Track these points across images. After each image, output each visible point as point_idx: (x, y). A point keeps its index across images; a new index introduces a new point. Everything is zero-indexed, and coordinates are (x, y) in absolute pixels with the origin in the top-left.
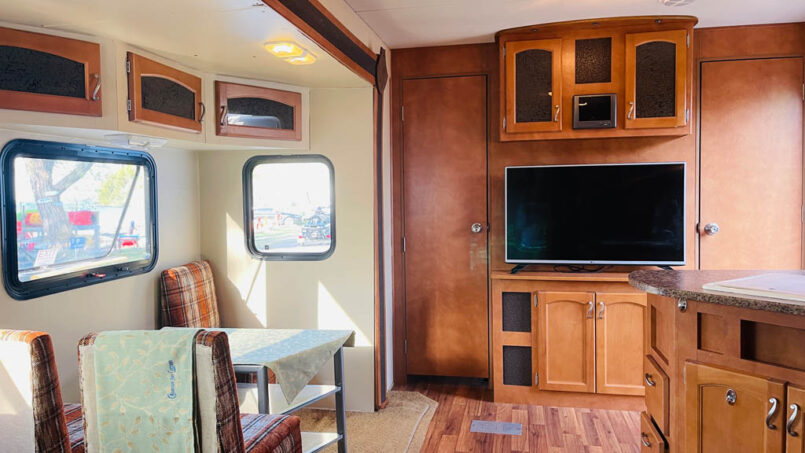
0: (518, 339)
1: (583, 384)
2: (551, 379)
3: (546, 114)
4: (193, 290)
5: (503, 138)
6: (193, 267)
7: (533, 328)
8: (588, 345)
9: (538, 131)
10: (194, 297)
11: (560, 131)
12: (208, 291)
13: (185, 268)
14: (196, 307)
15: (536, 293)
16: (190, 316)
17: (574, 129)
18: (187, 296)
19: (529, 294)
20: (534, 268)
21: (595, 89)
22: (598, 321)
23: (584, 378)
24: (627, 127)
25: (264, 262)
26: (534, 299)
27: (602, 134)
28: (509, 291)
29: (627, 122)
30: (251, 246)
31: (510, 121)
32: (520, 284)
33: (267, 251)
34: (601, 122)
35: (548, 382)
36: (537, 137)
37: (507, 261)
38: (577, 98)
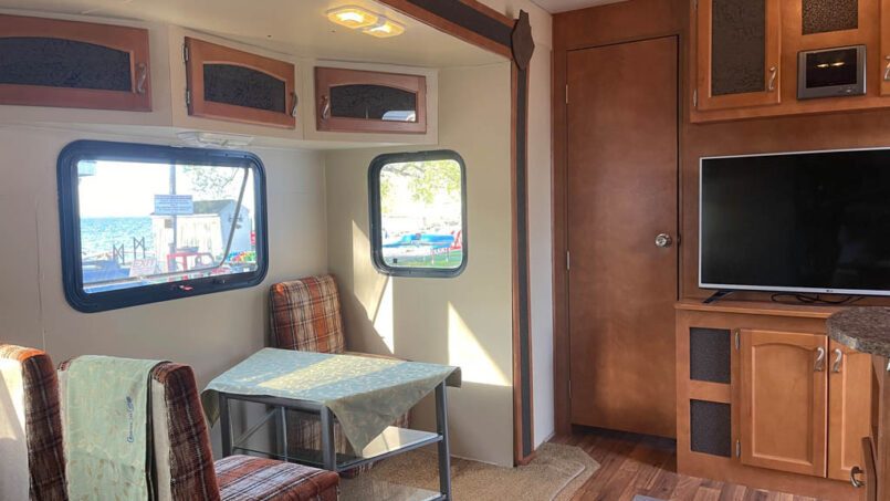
0: (711, 391)
1: (808, 464)
2: (758, 451)
3: (756, 82)
4: (307, 308)
5: (694, 118)
6: (310, 282)
7: (733, 379)
8: (817, 409)
9: (744, 106)
10: (308, 314)
11: (777, 104)
12: (328, 308)
13: (300, 282)
14: (310, 327)
15: (738, 330)
16: (300, 337)
17: (799, 100)
18: (298, 314)
19: (729, 331)
20: (742, 297)
21: (833, 39)
22: (833, 377)
23: (809, 457)
24: (882, 93)
25: (391, 278)
26: (734, 338)
27: (843, 105)
28: (700, 325)
29: (883, 85)
30: (378, 259)
31: (703, 96)
32: (715, 318)
33: (395, 266)
34: (841, 88)
35: (755, 455)
36: (743, 114)
37: (701, 285)
38: (803, 56)
